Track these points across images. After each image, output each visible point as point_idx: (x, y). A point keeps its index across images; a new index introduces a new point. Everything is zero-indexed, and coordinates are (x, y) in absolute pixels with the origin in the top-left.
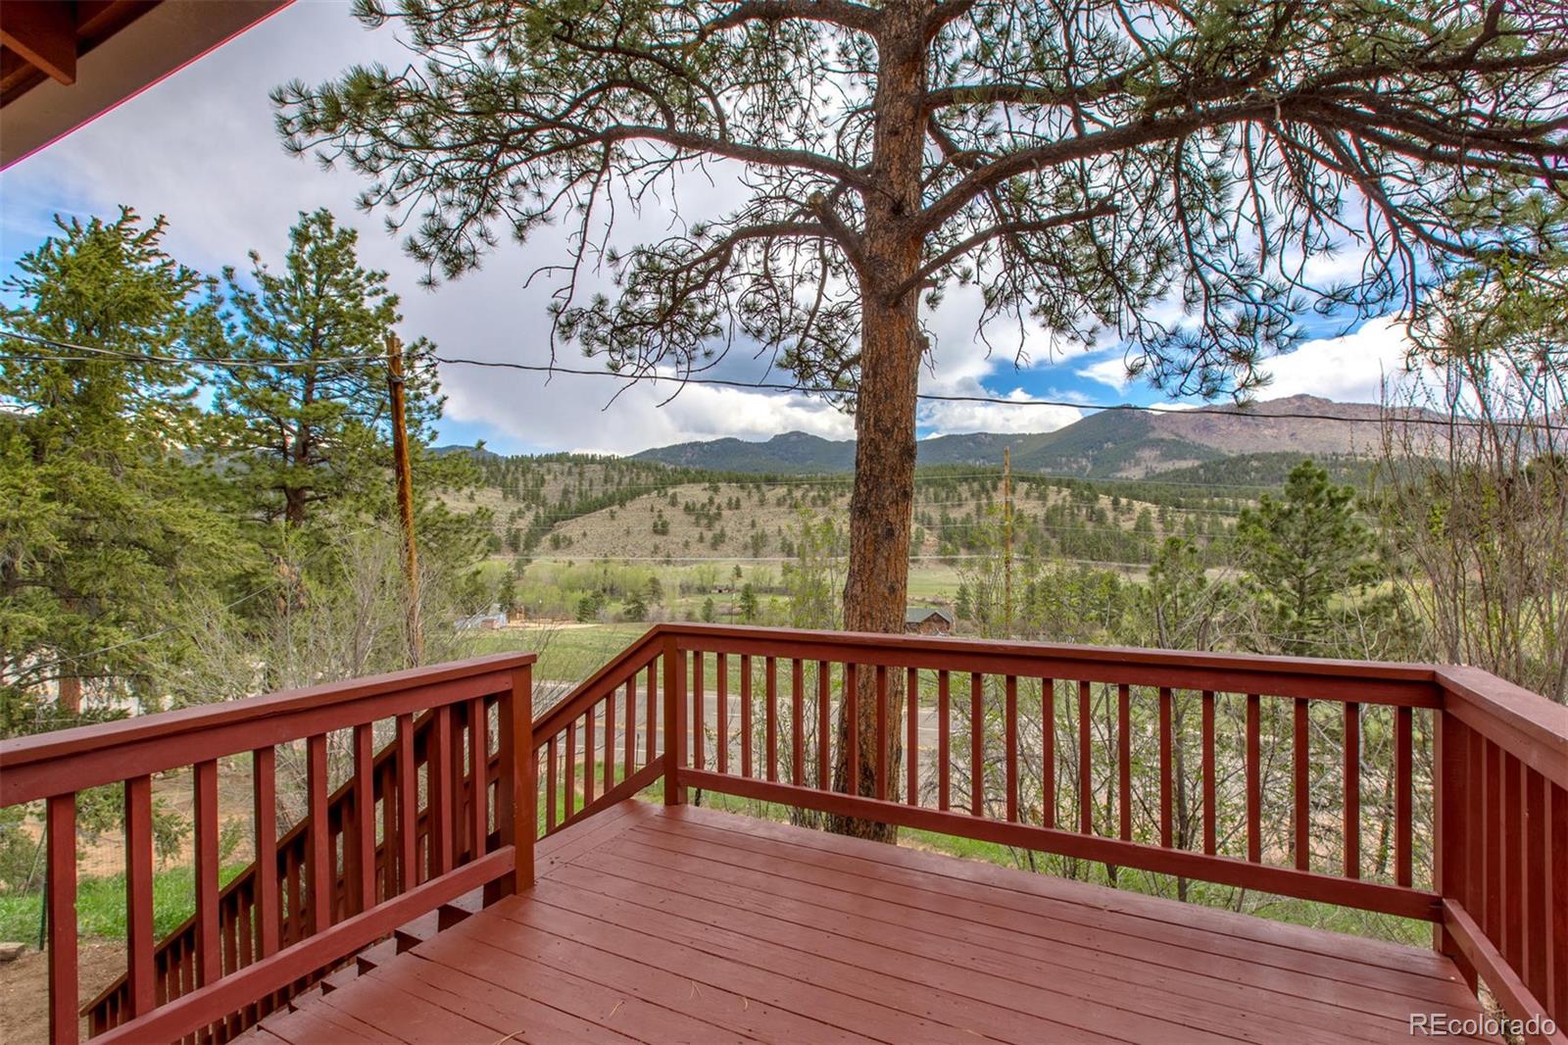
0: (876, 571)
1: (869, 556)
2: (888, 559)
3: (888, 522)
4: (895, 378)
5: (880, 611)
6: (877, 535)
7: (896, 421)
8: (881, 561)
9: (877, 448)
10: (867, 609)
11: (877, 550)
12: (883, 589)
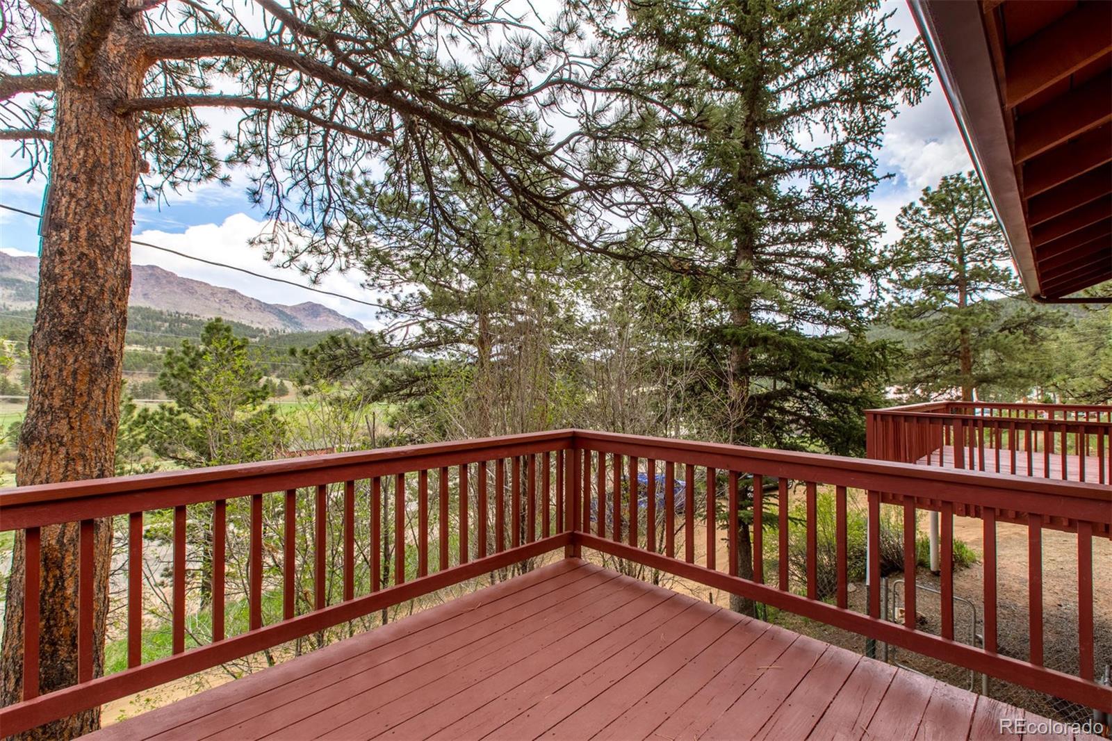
0: (92, 404)
1: (82, 387)
2: (105, 392)
3: (107, 349)
4: (118, 194)
5: (96, 450)
6: (94, 365)
7: (116, 240)
8: (97, 393)
9: (92, 265)
10: (77, 450)
11: (92, 382)
12: (100, 425)
